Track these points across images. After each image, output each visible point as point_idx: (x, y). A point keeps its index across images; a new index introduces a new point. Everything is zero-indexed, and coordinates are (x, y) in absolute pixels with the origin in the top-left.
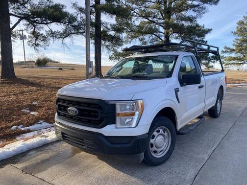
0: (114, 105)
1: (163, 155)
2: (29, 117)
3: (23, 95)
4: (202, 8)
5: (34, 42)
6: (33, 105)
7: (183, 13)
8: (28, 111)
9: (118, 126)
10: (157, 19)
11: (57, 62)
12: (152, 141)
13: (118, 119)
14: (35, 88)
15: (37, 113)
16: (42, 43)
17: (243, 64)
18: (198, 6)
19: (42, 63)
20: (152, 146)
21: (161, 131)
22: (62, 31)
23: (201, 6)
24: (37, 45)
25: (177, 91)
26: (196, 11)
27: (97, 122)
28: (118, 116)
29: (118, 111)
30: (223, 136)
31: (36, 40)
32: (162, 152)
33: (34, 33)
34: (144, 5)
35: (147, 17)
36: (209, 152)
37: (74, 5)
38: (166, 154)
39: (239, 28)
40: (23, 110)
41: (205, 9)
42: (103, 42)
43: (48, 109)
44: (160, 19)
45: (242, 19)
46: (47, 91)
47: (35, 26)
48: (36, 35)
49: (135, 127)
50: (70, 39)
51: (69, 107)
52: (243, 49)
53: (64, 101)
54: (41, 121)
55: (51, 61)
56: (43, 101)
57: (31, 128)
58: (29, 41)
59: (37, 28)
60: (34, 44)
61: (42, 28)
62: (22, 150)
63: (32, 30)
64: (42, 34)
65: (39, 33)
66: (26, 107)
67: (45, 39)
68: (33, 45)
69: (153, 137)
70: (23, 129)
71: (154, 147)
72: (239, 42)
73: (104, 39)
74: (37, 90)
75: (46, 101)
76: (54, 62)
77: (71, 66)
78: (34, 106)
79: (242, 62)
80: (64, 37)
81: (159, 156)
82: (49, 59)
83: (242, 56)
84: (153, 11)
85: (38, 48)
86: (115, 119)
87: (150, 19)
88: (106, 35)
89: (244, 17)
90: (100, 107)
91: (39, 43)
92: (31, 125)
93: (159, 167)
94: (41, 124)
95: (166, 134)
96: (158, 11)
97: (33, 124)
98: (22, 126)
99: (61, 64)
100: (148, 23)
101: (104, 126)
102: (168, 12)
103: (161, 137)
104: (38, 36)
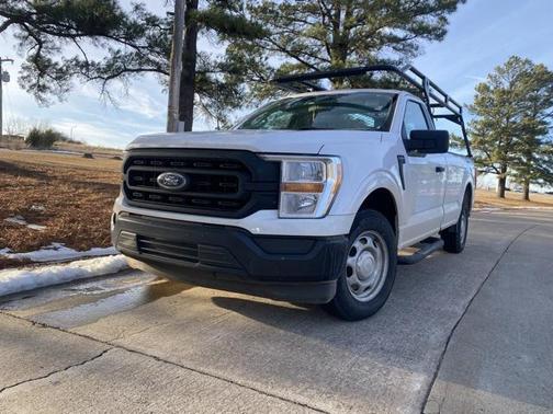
0: (278, 165)
1: (372, 296)
2: (26, 233)
3: (6, 190)
4: (411, 45)
5: (34, 81)
6: (33, 211)
7: (373, 53)
8: (21, 223)
9: (282, 214)
10: (317, 61)
11: (79, 143)
12: (350, 260)
13: (284, 196)
14: (34, 181)
15: (44, 227)
16: (53, 85)
17: (486, 172)
18: (404, 39)
19: (43, 140)
20: (350, 271)
21: (370, 242)
22: (103, 64)
23: (409, 41)
24: (43, 88)
25: (401, 161)
26: (399, 50)
27: (234, 204)
28: (285, 190)
29: (285, 178)
30: (482, 280)
31: (41, 75)
32: (368, 292)
33: (36, 59)
34: (291, 28)
35: (295, 53)
36: (463, 303)
37: (137, 8)
38: (377, 296)
39: (480, 98)
40: (8, 220)
41: (417, 49)
42: (197, 97)
43: (73, 221)
44: (324, 60)
45: (485, 80)
46: (64, 188)
47: (40, 43)
48: (40, 65)
49: (323, 217)
50: (121, 84)
51: (160, 173)
52: (486, 142)
53: (147, 161)
54: (57, 245)
55: (64, 139)
56: (57, 206)
57: (32, 255)
58: (23, 78)
59: (46, 48)
60: (34, 85)
61: (58, 50)
62: (22, 287)
63: (34, 52)
64: (56, 64)
65: (49, 60)
66: (16, 213)
67: (61, 75)
68: (31, 87)
69: (353, 252)
70: (12, 256)
71: (354, 276)
72: (479, 127)
73: (200, 91)
74: (39, 185)
75: (64, 206)
76: (71, 142)
77: (112, 152)
78: (38, 213)
79: (484, 169)
80: (108, 78)
81: (363, 297)
82: (59, 134)
83: (484, 156)
84: (309, 42)
85: (45, 95)
86: (277, 198)
87: (301, 58)
88: (206, 81)
89: (490, 76)
90: (243, 169)
91: (47, 84)
92: (31, 249)
93: (364, 323)
94: (55, 249)
95: (378, 250)
96: (319, 43)
97: (38, 248)
98: (7, 249)
99: (89, 148)
100: (299, 67)
101: (252, 213)
102: (341, 47)
103: (369, 255)
104: (47, 67)
